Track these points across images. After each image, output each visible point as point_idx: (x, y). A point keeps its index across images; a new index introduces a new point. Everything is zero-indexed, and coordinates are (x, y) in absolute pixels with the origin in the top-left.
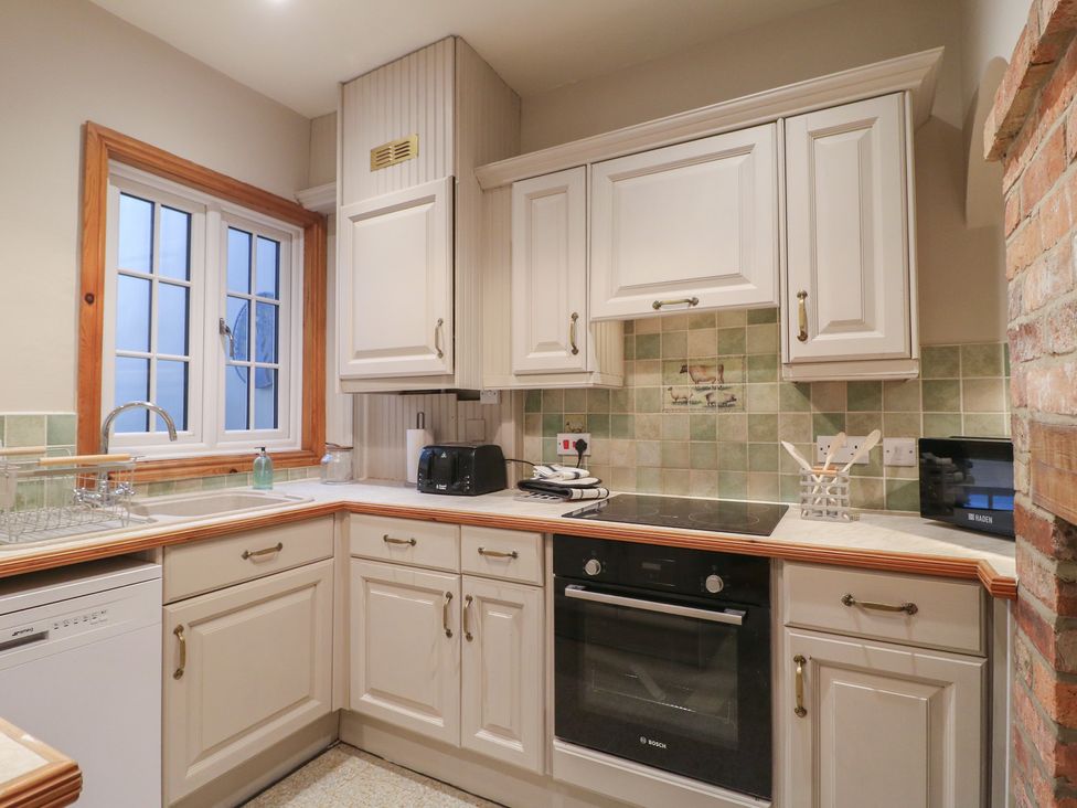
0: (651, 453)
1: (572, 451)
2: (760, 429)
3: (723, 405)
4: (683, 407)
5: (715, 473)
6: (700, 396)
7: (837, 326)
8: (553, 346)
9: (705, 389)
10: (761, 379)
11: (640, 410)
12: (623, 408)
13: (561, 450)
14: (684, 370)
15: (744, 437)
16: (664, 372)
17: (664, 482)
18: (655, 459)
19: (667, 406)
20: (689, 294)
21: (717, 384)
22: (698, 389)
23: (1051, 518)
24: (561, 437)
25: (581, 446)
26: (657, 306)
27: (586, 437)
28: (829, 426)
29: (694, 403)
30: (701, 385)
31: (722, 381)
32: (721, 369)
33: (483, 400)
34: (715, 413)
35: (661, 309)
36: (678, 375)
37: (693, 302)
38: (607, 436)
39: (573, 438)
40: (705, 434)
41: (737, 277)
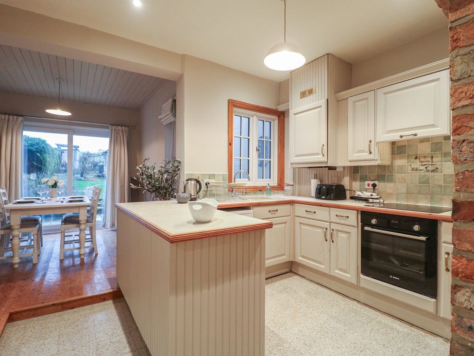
0: (402, 188)
1: (371, 187)
2: (449, 180)
3: (432, 171)
4: (415, 172)
5: (429, 196)
6: (423, 168)
8: (363, 151)
9: (425, 165)
10: (449, 161)
11: (398, 173)
12: (391, 172)
13: (366, 187)
14: (416, 158)
15: (441, 183)
16: (408, 159)
17: (407, 199)
18: (404, 190)
19: (409, 171)
20: (414, 132)
21: (430, 163)
22: (422, 165)
24: (367, 183)
25: (374, 186)
26: (401, 137)
27: (376, 182)
29: (420, 170)
30: (423, 164)
31: (432, 162)
32: (432, 157)
33: (338, 170)
34: (430, 174)
35: (403, 138)
36: (414, 160)
37: (416, 135)
38: (385, 182)
39: (371, 183)
40: (425, 182)
41: (433, 126)
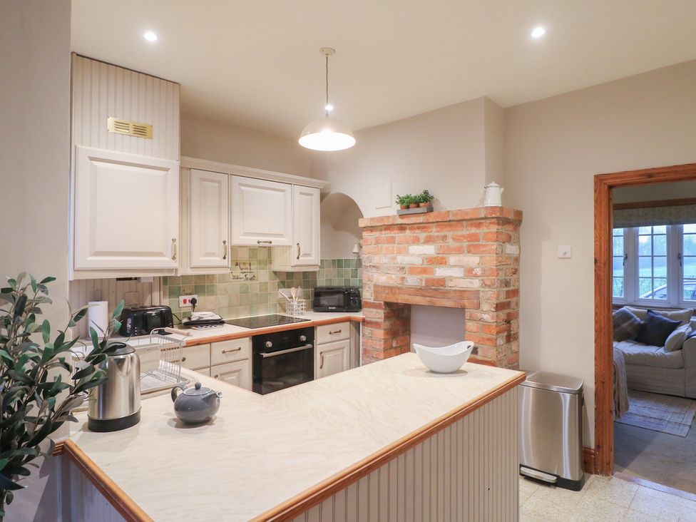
0: (224, 301)
1: (189, 304)
2: (264, 287)
3: (251, 279)
4: (237, 280)
5: (248, 307)
6: (243, 275)
7: (305, 255)
8: (214, 255)
10: (264, 269)
11: (219, 283)
12: (212, 282)
13: (182, 304)
14: (237, 265)
15: (258, 291)
18: (226, 303)
19: (231, 280)
20: (268, 239)
21: (249, 271)
22: (242, 273)
23: (382, 303)
24: (182, 298)
25: (193, 302)
26: (259, 242)
27: (195, 296)
28: (282, 285)
29: (240, 278)
30: (244, 271)
31: (250, 269)
32: (250, 265)
33: (142, 281)
34: (249, 282)
35: (260, 244)
36: (235, 267)
37: (271, 242)
38: (205, 295)
39: (189, 298)
40: (245, 291)
41: (281, 235)
